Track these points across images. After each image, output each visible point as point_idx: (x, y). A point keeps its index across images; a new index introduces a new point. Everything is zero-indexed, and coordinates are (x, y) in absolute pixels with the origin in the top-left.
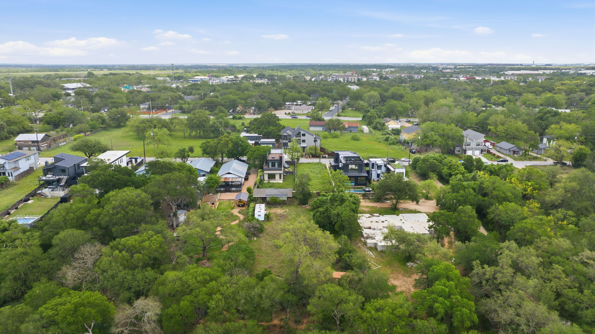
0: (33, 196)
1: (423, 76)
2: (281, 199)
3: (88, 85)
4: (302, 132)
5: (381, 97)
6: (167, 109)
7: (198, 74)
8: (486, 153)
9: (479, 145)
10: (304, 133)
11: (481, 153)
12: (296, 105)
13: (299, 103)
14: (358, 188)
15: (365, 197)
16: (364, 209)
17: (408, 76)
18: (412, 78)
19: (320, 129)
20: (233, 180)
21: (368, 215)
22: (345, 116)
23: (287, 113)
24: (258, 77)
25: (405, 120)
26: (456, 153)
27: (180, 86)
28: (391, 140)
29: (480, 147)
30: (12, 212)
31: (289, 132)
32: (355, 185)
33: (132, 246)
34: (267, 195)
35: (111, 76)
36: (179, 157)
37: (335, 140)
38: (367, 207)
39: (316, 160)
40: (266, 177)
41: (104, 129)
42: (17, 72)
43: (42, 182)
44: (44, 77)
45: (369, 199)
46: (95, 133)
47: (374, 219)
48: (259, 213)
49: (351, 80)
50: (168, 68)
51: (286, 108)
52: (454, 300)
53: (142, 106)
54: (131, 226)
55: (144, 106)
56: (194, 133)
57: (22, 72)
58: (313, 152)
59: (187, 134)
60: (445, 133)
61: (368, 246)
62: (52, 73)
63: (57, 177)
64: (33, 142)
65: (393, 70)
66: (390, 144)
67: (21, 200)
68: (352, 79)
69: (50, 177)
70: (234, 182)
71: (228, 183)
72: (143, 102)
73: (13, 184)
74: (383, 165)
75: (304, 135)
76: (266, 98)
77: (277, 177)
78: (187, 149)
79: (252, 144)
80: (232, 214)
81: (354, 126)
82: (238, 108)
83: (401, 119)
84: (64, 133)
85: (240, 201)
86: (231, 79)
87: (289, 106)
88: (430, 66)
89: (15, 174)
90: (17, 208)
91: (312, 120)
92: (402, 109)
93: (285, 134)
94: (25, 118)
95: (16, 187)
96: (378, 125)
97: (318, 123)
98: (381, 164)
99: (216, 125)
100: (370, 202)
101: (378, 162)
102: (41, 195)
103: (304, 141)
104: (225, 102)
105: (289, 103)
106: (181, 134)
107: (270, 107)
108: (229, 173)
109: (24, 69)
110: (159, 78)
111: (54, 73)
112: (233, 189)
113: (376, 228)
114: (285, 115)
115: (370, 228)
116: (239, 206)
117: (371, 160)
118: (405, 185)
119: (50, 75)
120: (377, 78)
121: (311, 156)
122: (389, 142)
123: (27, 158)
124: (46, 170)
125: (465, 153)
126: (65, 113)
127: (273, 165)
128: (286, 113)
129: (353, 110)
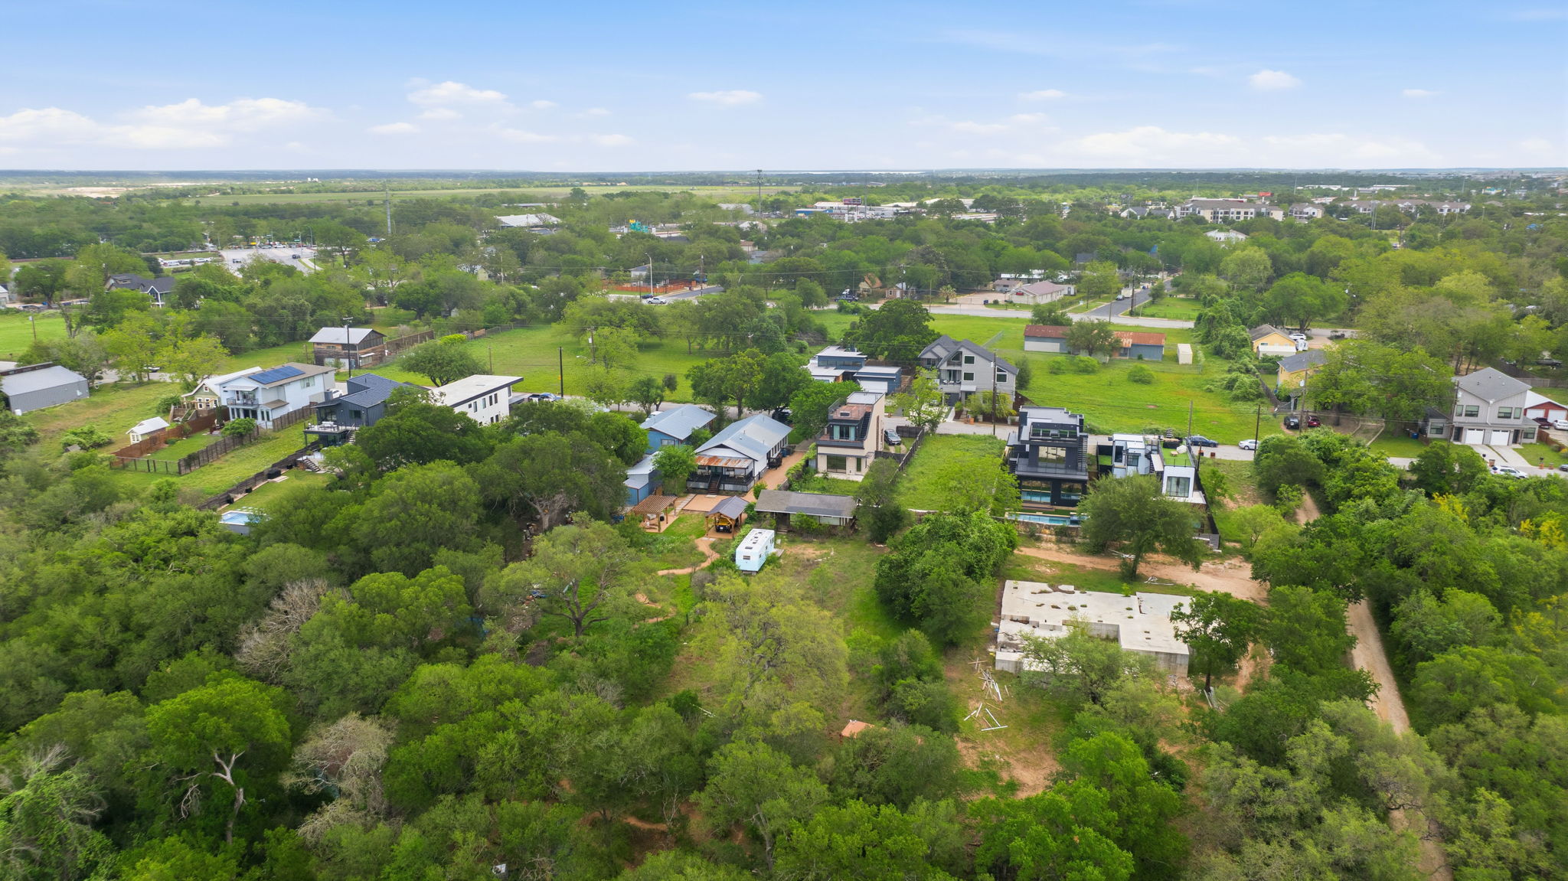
0: (290, 467)
1: (1468, 207)
2: (824, 521)
3: (554, 220)
4: (966, 353)
5: (1274, 264)
6: (694, 283)
7: (826, 196)
8: (1534, 441)
9: (1507, 416)
10: (971, 355)
11: (1515, 441)
12: (1029, 281)
13: (1036, 277)
14: (1057, 512)
15: (1064, 539)
16: (1043, 569)
17: (1418, 207)
18: (1433, 211)
19: (1054, 347)
20: (730, 465)
21: (1045, 586)
22: (1153, 316)
23: (991, 301)
24: (977, 205)
25: (1328, 332)
26: (1429, 436)
27: (761, 226)
28: (1239, 388)
29: (1511, 421)
30: (238, 497)
31: (940, 351)
32: (1052, 503)
33: (379, 595)
34: (791, 508)
35: (620, 200)
36: (637, 399)
37: (1081, 380)
38: (1054, 564)
39: (985, 430)
40: (822, 465)
41: (523, 324)
42: (433, 189)
43: (312, 438)
44: (478, 200)
45: (1073, 543)
46: (496, 332)
47: (1056, 598)
48: (748, 552)
49: (1235, 216)
50: (769, 181)
51: (998, 289)
52: (1076, 839)
53: (635, 273)
54: (417, 549)
55: (638, 273)
56: (710, 344)
57: (443, 188)
58: (987, 407)
59: (695, 346)
60: (1390, 374)
61: (998, 667)
62: (496, 191)
63: (342, 428)
64: (345, 346)
65: (1392, 188)
66: (1236, 398)
67: (262, 474)
68: (1239, 213)
69: (328, 426)
70: (733, 469)
71: (719, 471)
72: (638, 264)
73: (267, 438)
74: (1143, 453)
75: (970, 360)
76: (937, 259)
77: (851, 465)
78: (660, 382)
79: (837, 378)
80: (694, 548)
81: (1151, 342)
82: (863, 286)
83: (1314, 331)
84: (425, 329)
85: (722, 518)
86: (906, 208)
87: (1007, 283)
88: (1523, 177)
89: (276, 415)
90: (249, 491)
91: (1037, 322)
92: (1318, 302)
93: (929, 356)
94: (356, 291)
95: (268, 444)
96: (1226, 344)
97: (1051, 330)
98: (1137, 452)
99: (765, 325)
100: (1073, 553)
101: (1130, 445)
102: (306, 466)
103: (969, 377)
104: (829, 269)
105: (1008, 276)
106: (683, 344)
107: (946, 284)
108: (722, 446)
109: (449, 182)
110: (724, 206)
111: (499, 190)
112: (728, 487)
113: (1042, 622)
114: (984, 307)
115: (1026, 622)
116: (718, 530)
117: (1116, 437)
118: (1154, 513)
119: (490, 195)
120: (1315, 210)
121: (980, 418)
122: (1234, 392)
123: (306, 381)
124: (323, 412)
125: (1458, 438)
126: (441, 284)
127: (844, 434)
128: (986, 302)
129: (1189, 300)
